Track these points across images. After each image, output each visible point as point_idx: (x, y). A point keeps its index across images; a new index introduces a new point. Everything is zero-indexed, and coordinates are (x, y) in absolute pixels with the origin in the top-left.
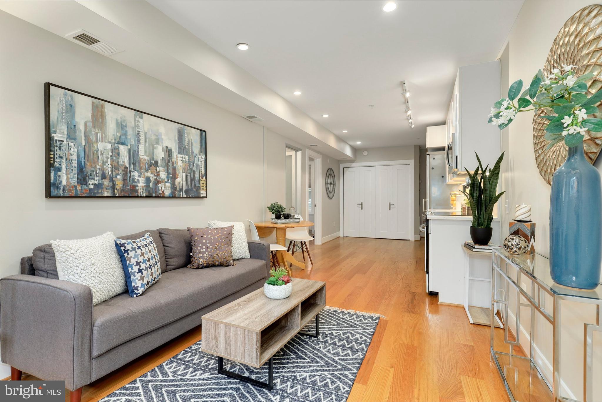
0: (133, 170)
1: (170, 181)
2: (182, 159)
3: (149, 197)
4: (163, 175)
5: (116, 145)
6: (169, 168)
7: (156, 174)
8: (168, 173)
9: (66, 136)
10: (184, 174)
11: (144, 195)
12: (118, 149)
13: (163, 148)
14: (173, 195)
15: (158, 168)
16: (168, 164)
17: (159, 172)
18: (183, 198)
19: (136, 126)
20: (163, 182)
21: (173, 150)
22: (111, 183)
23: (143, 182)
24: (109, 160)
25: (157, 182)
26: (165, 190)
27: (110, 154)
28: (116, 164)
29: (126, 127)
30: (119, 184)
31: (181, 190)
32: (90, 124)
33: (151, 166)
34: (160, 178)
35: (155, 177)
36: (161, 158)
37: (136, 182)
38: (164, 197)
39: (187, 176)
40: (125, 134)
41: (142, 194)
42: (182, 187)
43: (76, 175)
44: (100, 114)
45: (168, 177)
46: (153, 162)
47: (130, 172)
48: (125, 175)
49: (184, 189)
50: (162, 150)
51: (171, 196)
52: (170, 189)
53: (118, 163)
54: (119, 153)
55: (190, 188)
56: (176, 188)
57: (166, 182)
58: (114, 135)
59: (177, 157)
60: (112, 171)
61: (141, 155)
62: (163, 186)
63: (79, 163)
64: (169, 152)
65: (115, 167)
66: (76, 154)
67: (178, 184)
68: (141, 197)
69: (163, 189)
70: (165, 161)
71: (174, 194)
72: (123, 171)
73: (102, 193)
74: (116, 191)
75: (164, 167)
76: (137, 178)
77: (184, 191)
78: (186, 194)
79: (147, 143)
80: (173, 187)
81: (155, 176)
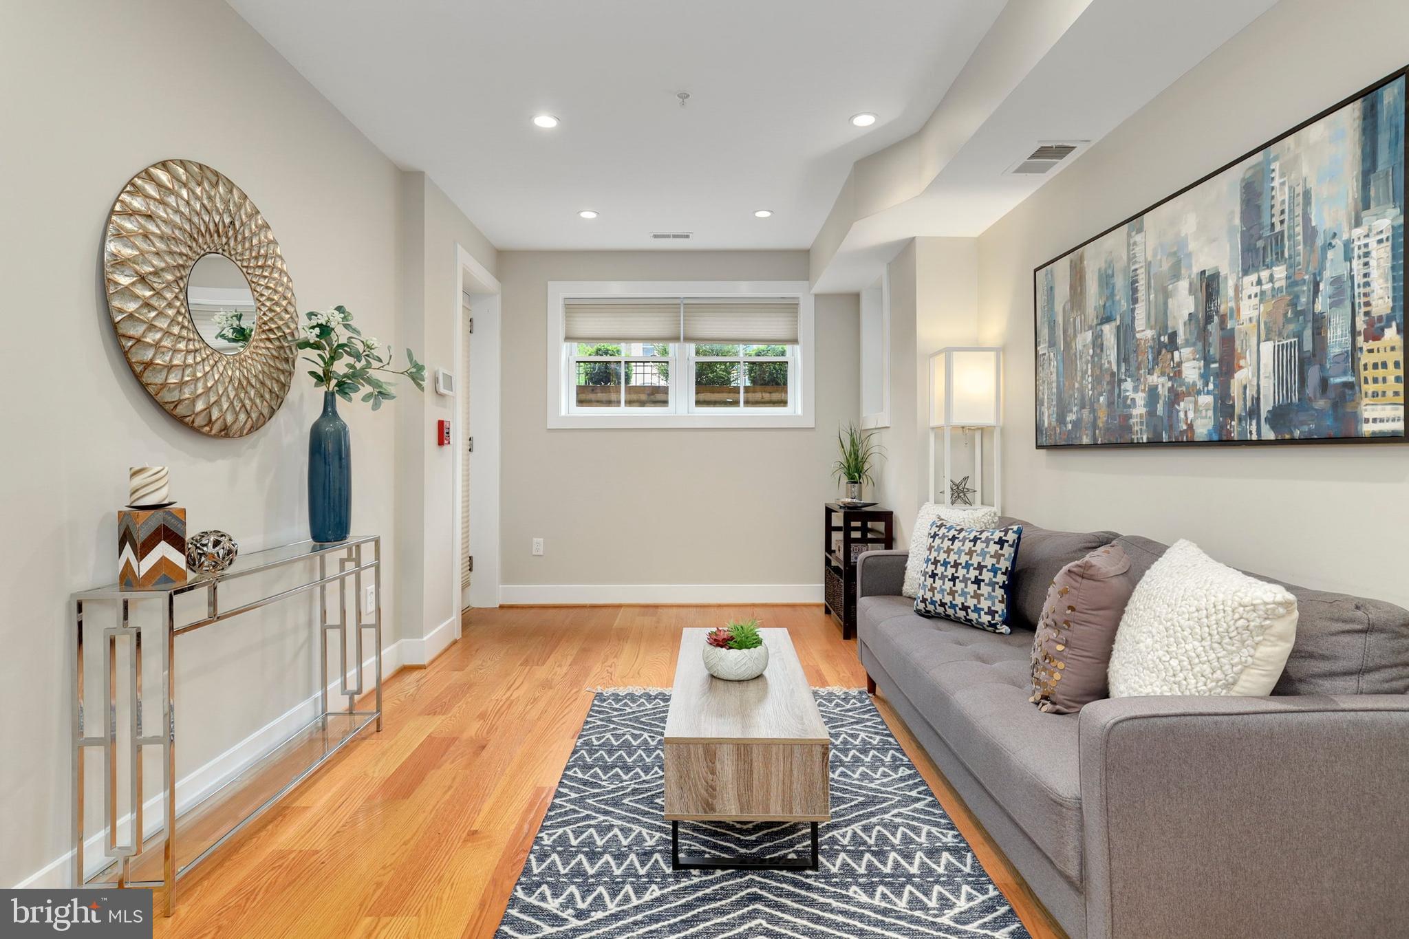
0: (1123, 377)
1: (1211, 386)
2: (1257, 289)
3: (1155, 443)
4: (1191, 372)
5: (1099, 328)
6: (1211, 339)
7: (1172, 375)
8: (1205, 360)
9: (1047, 345)
10: (1267, 348)
11: (1145, 440)
12: (1101, 336)
13: (1191, 284)
14: (1220, 435)
15: (1176, 354)
16: (1205, 329)
17: (1179, 364)
18: (1261, 443)
19: (1131, 259)
20: (1189, 394)
21: (1224, 271)
22: (1092, 415)
23: (1142, 403)
24: (1090, 366)
25: (1175, 397)
26: (1196, 418)
27: (1091, 351)
28: (1098, 372)
29: (1113, 276)
30: (1102, 416)
31: (1254, 412)
32: (1068, 307)
33: (1159, 353)
34: (1182, 384)
35: (1170, 384)
36: (1186, 317)
37: (1129, 407)
38: (1192, 444)
39: (1278, 351)
40: (1112, 295)
41: (1139, 436)
42: (1258, 399)
43: (1055, 409)
44: (1078, 276)
45: (1204, 377)
46: (1165, 339)
47: (1120, 381)
48: (1111, 392)
49: (1266, 407)
50: (1187, 292)
51: (1215, 438)
52: (1210, 413)
53: (1101, 366)
54: (1103, 344)
55: (1295, 399)
56: (1233, 406)
57: (1199, 393)
58: (1095, 307)
59: (1238, 290)
60: (1093, 389)
61: (1138, 332)
62: (1191, 406)
63: (1058, 382)
64: (1209, 285)
65: (1097, 380)
66: (1055, 370)
67: (1241, 390)
68: (1139, 445)
69: (1191, 415)
70: (1198, 321)
71: (1224, 432)
72: (1108, 383)
73: (1081, 439)
74: (1097, 431)
75: (1194, 345)
76: (1130, 394)
77: (1264, 414)
78: (1273, 427)
79: (1152, 291)
80: (1224, 407)
81: (1170, 379)
